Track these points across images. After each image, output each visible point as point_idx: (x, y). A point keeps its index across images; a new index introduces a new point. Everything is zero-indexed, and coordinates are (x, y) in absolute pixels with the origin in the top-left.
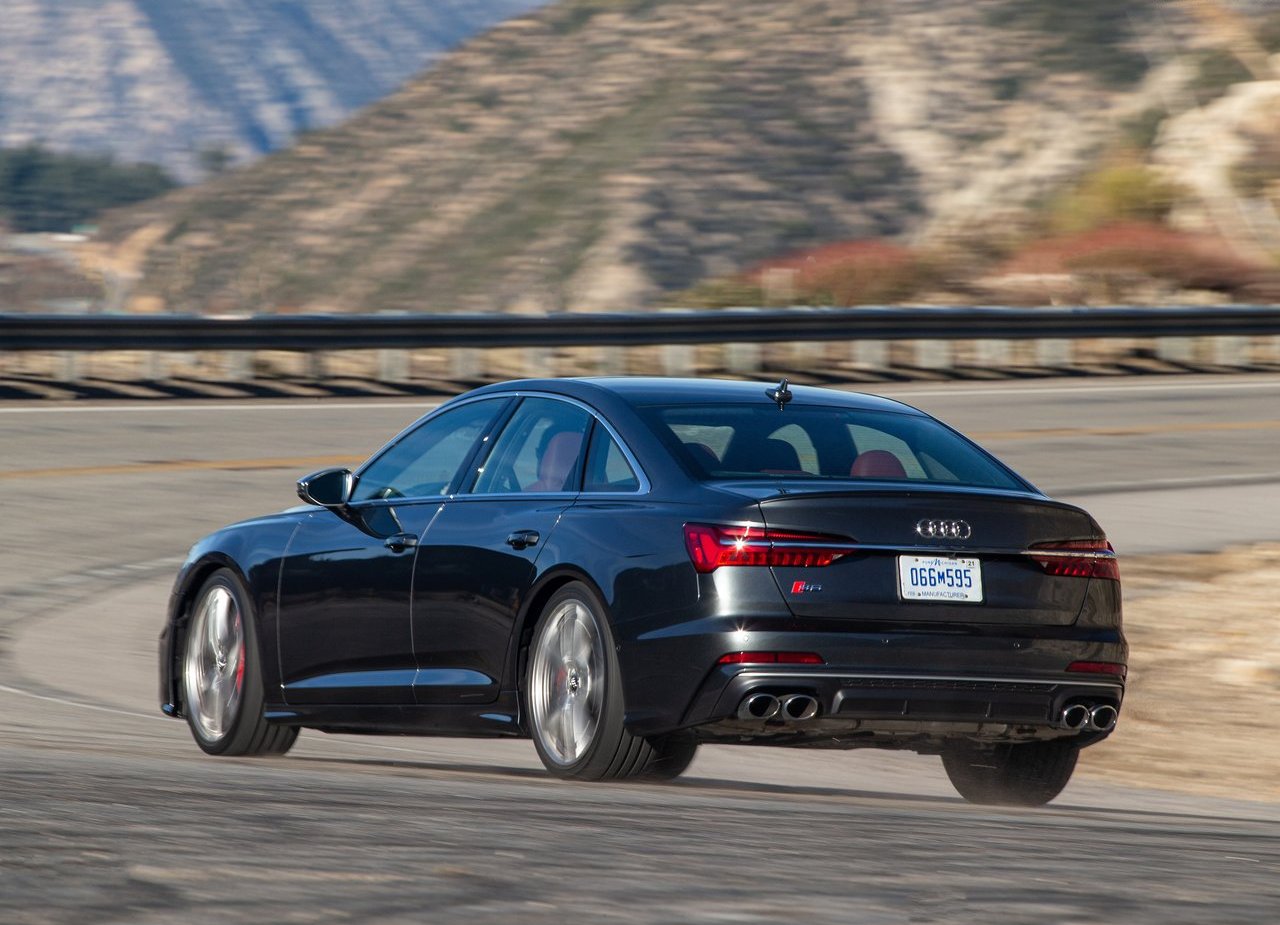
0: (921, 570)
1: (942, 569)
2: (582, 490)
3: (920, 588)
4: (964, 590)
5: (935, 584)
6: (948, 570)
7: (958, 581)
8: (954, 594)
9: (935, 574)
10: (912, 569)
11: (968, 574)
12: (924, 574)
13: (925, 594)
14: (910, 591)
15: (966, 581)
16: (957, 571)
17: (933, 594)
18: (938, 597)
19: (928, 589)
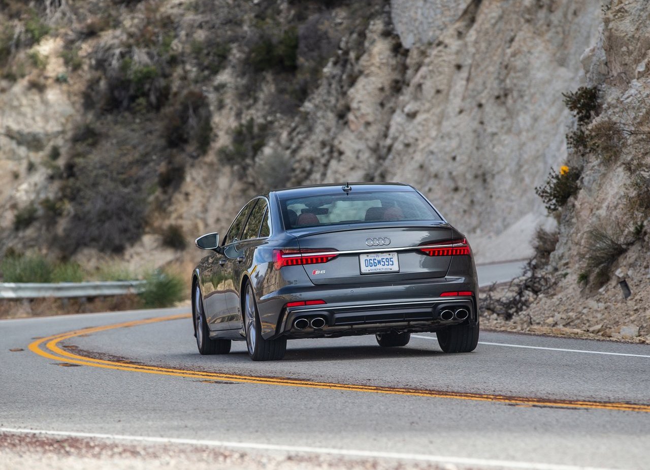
0: (370, 260)
1: (379, 259)
3: (369, 268)
4: (390, 267)
5: (376, 266)
6: (382, 259)
7: (387, 263)
8: (386, 269)
9: (376, 261)
10: (366, 260)
11: (392, 260)
12: (371, 261)
13: (372, 270)
14: (365, 269)
15: (391, 263)
16: (386, 259)
17: (375, 270)
18: (378, 271)
19: (373, 267)
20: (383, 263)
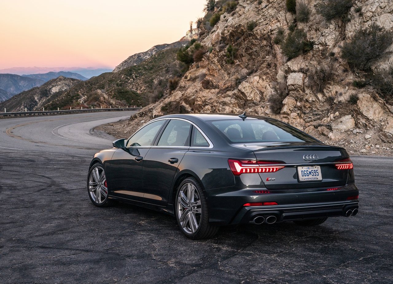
1: (310, 170)
2: (190, 146)
3: (304, 177)
4: (317, 177)
5: (309, 176)
6: (312, 171)
7: (315, 174)
8: (314, 178)
9: (308, 172)
10: (302, 171)
11: (317, 171)
12: (305, 172)
13: (306, 179)
14: (302, 178)
15: (317, 174)
16: (314, 170)
17: (308, 179)
18: (310, 180)
19: (307, 177)
20: (312, 174)
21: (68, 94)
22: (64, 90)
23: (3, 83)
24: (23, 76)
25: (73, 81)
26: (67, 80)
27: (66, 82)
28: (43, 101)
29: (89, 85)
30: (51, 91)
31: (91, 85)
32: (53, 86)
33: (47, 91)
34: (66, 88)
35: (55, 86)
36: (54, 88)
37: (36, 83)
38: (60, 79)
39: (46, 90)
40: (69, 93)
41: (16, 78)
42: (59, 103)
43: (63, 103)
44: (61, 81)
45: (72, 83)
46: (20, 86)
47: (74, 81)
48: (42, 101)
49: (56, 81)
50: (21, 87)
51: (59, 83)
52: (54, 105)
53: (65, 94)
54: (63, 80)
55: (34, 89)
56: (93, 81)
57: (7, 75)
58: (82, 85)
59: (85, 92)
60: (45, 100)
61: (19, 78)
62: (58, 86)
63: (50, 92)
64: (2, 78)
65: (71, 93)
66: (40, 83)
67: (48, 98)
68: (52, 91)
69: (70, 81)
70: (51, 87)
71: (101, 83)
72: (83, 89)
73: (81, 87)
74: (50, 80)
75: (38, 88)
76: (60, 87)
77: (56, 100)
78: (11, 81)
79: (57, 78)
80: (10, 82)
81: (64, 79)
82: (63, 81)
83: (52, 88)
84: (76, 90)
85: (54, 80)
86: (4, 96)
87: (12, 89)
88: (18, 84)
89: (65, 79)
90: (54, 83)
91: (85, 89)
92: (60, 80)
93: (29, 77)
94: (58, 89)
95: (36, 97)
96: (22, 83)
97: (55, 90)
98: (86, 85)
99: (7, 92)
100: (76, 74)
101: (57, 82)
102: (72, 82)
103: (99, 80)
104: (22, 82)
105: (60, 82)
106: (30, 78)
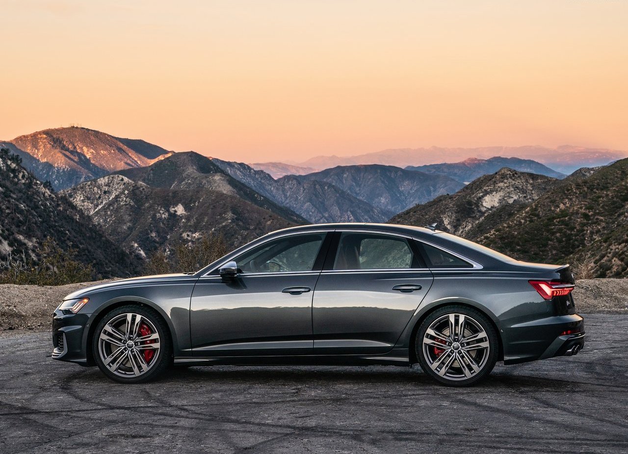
2: (428, 268)
21: (534, 213)
22: (511, 201)
23: (364, 185)
24: (409, 170)
25: (533, 179)
26: (519, 177)
27: (518, 182)
28: (467, 229)
29: (586, 189)
30: (482, 205)
31: (591, 188)
32: (486, 193)
33: (471, 205)
34: (516, 198)
35: (491, 192)
36: (487, 198)
37: (438, 185)
38: (503, 174)
39: (470, 203)
40: (536, 209)
41: (392, 174)
42: (519, 233)
43: (527, 233)
44: (506, 181)
45: (531, 184)
46: (401, 193)
47: (537, 179)
48: (463, 228)
49: (493, 180)
50: (404, 195)
51: (501, 184)
52: (507, 237)
53: (526, 213)
54: (511, 178)
55: (441, 200)
56: (596, 179)
57: (375, 167)
58: (568, 190)
59: (581, 208)
60: (470, 226)
61: (399, 173)
62: (497, 191)
63: (478, 206)
64: (362, 175)
65: (540, 209)
66: (446, 186)
67: (477, 222)
68: (484, 204)
69: (527, 181)
70: (481, 194)
71: (623, 183)
72: (571, 199)
73: (565, 193)
74: (479, 179)
75: (451, 198)
76: (502, 194)
77: (505, 225)
78: (383, 182)
79: (496, 173)
80: (379, 184)
81: (513, 175)
82: (510, 180)
83: (483, 196)
84: (553, 202)
85: (489, 179)
86: (366, 217)
87: (383, 200)
88: (398, 188)
89: (515, 175)
90: (488, 184)
91: (574, 199)
92: (504, 177)
93: (422, 171)
94: (497, 200)
95: (447, 220)
96: (405, 186)
97: (490, 202)
98: (577, 189)
99: (373, 208)
100: (533, 162)
101: (495, 182)
102: (531, 182)
103: (610, 177)
104: (406, 183)
105: (502, 182)
106: (423, 174)
